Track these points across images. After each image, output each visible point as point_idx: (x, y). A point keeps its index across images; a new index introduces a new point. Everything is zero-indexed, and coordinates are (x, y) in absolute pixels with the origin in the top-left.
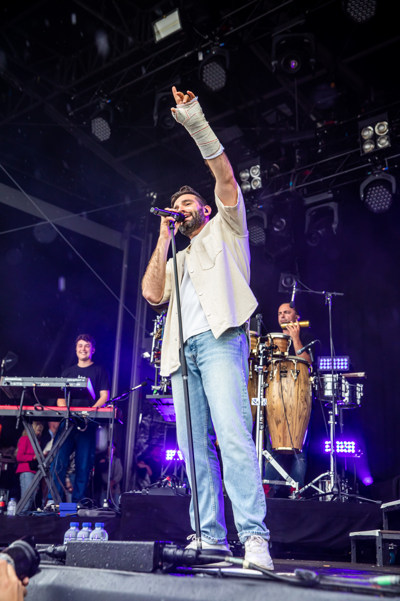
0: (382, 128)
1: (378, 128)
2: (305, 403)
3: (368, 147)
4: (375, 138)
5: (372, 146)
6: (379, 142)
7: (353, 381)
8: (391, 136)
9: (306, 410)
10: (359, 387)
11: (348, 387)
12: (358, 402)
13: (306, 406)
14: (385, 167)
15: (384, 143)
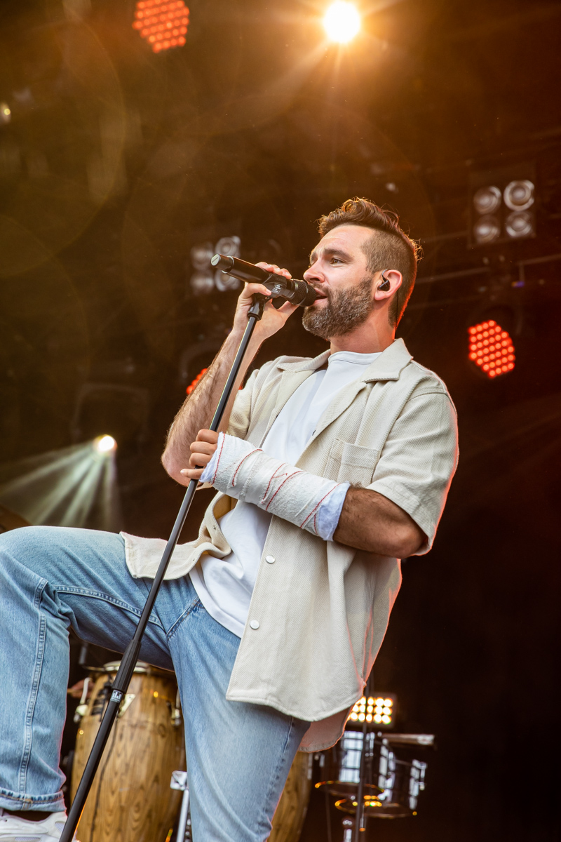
0: (519, 194)
1: (513, 192)
2: (294, 795)
3: (486, 232)
4: (502, 214)
5: (495, 231)
6: (511, 224)
7: (406, 754)
8: (538, 214)
9: (293, 813)
10: (418, 769)
11: (392, 766)
12: (413, 803)
13: (295, 803)
14: (517, 279)
15: (520, 228)
